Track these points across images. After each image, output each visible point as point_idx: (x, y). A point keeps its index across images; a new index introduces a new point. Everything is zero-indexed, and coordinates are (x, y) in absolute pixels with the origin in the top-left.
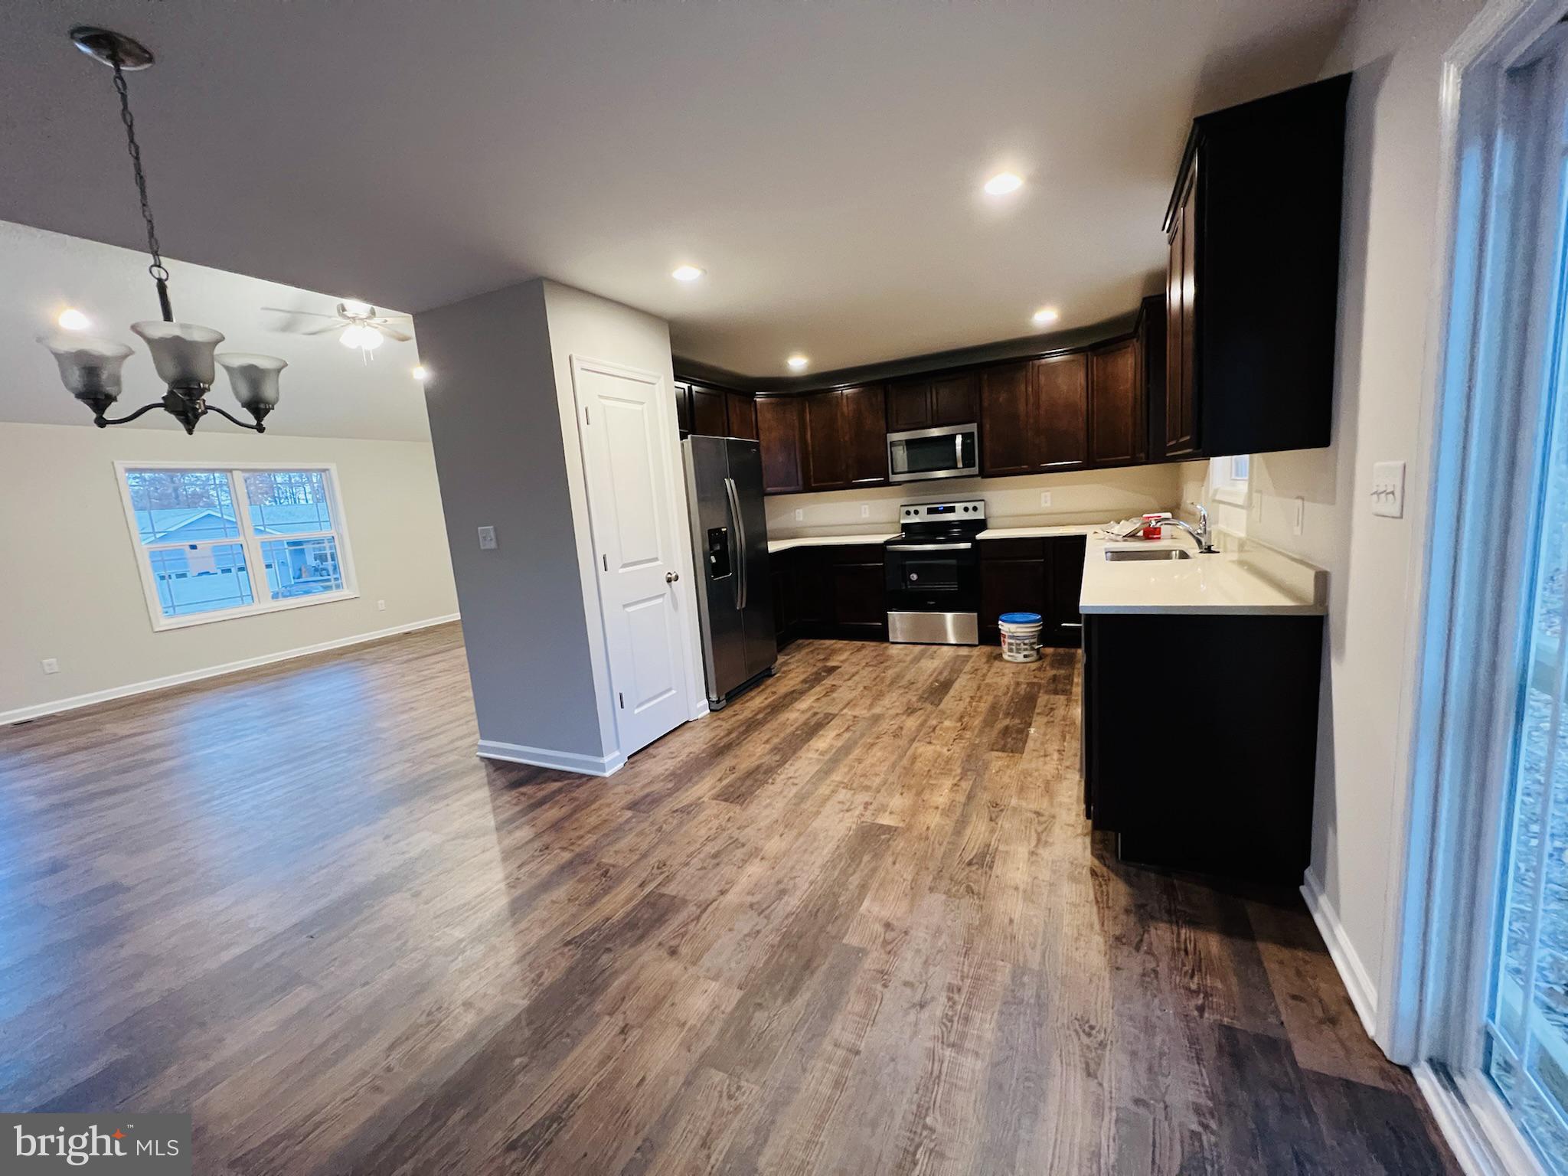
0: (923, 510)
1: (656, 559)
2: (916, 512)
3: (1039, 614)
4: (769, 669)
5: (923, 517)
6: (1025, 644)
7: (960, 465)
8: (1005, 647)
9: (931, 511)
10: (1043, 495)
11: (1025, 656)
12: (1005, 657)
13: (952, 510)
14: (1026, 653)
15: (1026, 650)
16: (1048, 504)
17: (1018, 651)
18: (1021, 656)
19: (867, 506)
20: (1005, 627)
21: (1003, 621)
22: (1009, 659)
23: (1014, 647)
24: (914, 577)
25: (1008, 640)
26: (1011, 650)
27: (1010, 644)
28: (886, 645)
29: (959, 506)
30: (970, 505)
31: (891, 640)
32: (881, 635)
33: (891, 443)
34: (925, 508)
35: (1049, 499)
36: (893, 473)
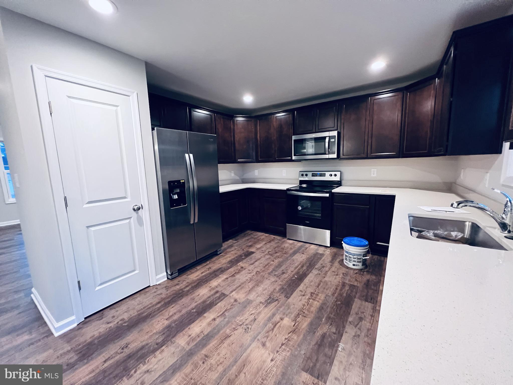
0: (310, 174)
1: (125, 198)
2: (306, 175)
4: (217, 251)
5: (310, 178)
6: (354, 258)
7: (327, 152)
9: (313, 175)
10: (372, 170)
11: (354, 265)
13: (324, 175)
14: (354, 263)
15: (355, 261)
16: (375, 175)
17: (350, 261)
19: (285, 170)
20: (345, 246)
21: (345, 242)
27: (347, 256)
28: (285, 239)
29: (328, 174)
30: (333, 173)
31: (288, 237)
32: (283, 233)
33: (294, 140)
34: (311, 173)
35: (375, 172)
36: (294, 156)
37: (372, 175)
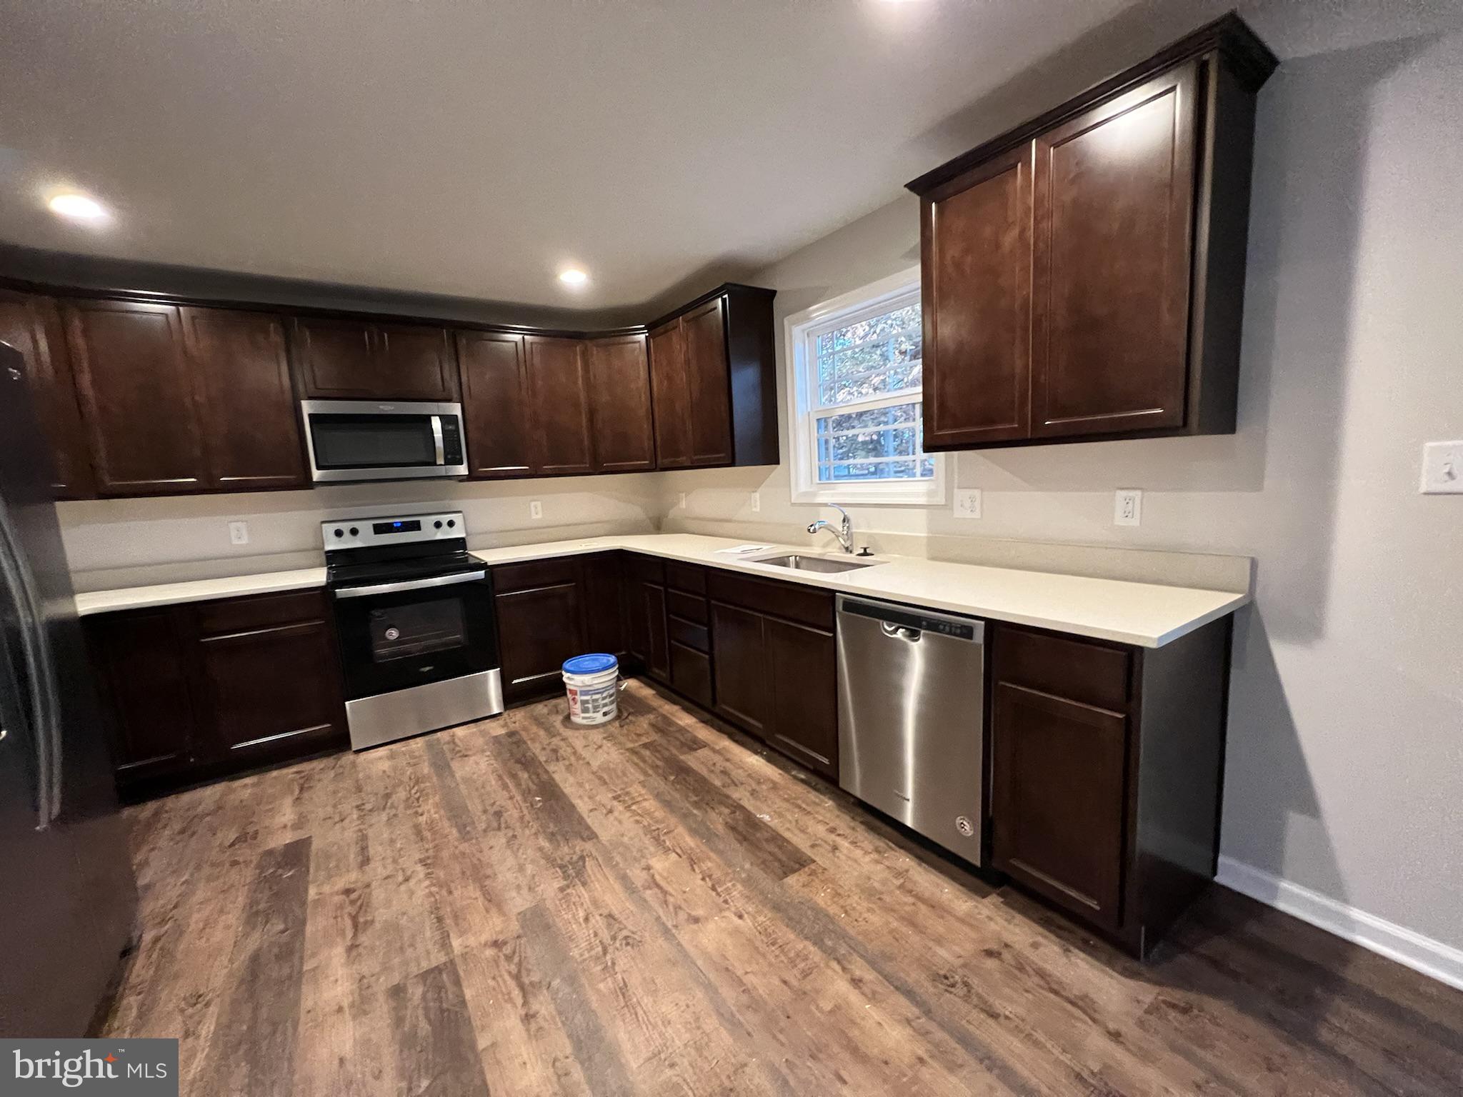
0: (366, 528)
2: (354, 532)
3: (611, 652)
5: (367, 538)
6: (604, 699)
7: (441, 461)
8: (577, 708)
9: (379, 529)
11: (605, 714)
12: (578, 719)
13: (416, 526)
14: (605, 709)
15: (605, 705)
16: (540, 516)
17: (596, 709)
18: (601, 713)
20: (572, 680)
21: (568, 671)
22: (585, 722)
23: (590, 706)
24: (393, 634)
25: (579, 698)
26: (585, 710)
27: (584, 702)
28: (348, 758)
29: (427, 521)
30: (445, 519)
31: (353, 747)
32: (338, 742)
33: (310, 415)
34: (368, 523)
35: (539, 508)
36: (319, 468)
37: (534, 517)
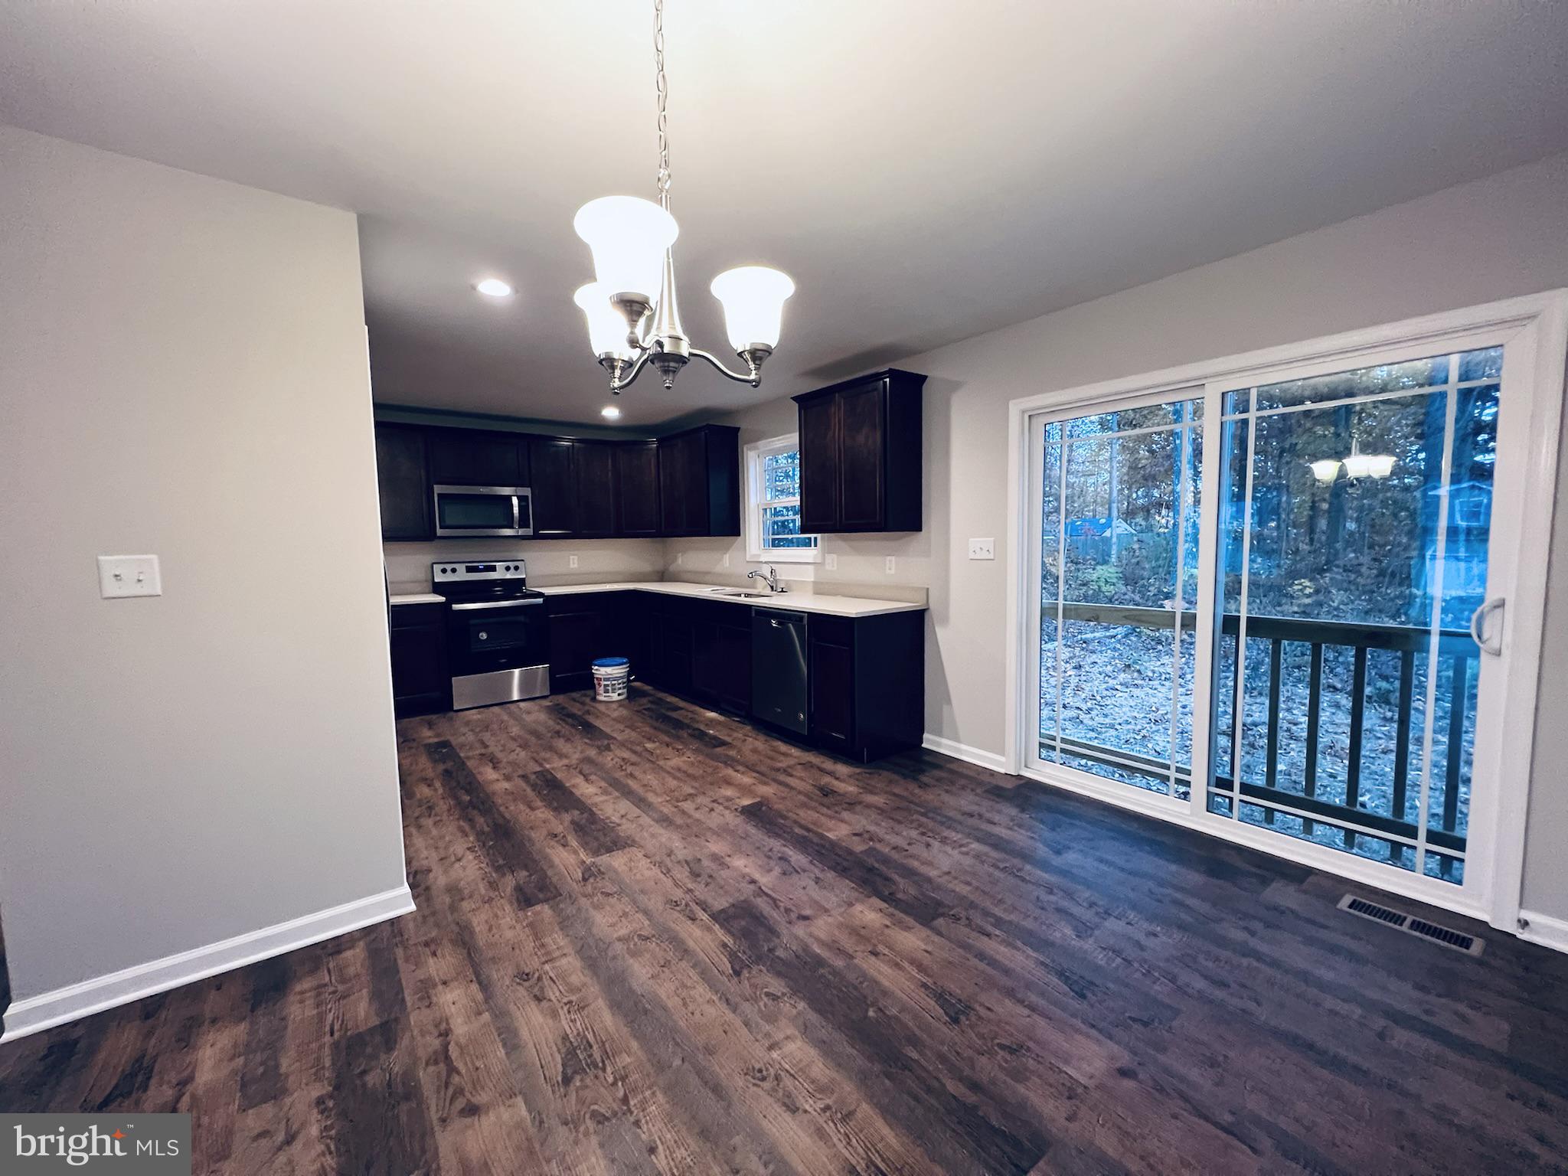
0: (461, 568)
2: (454, 570)
3: (625, 656)
5: (462, 575)
6: (619, 684)
7: (515, 525)
8: (601, 690)
9: (469, 570)
10: (570, 557)
12: (601, 698)
13: (493, 569)
14: (620, 691)
15: (620, 689)
17: (614, 691)
18: (617, 694)
20: (601, 671)
21: (596, 665)
22: (604, 699)
23: (608, 688)
24: (484, 636)
25: (603, 683)
26: (606, 691)
27: (606, 686)
28: (451, 714)
29: (500, 566)
30: (511, 565)
31: (455, 708)
32: (445, 705)
33: (439, 495)
34: (464, 566)
35: (576, 561)
36: (441, 528)
37: (572, 566)
